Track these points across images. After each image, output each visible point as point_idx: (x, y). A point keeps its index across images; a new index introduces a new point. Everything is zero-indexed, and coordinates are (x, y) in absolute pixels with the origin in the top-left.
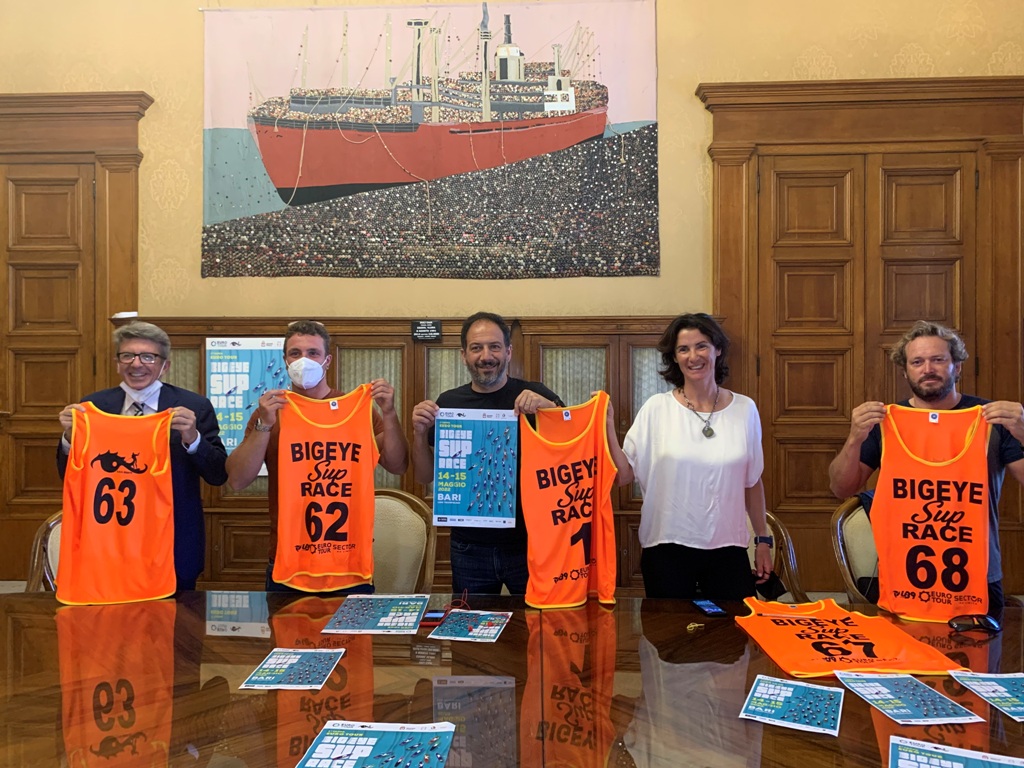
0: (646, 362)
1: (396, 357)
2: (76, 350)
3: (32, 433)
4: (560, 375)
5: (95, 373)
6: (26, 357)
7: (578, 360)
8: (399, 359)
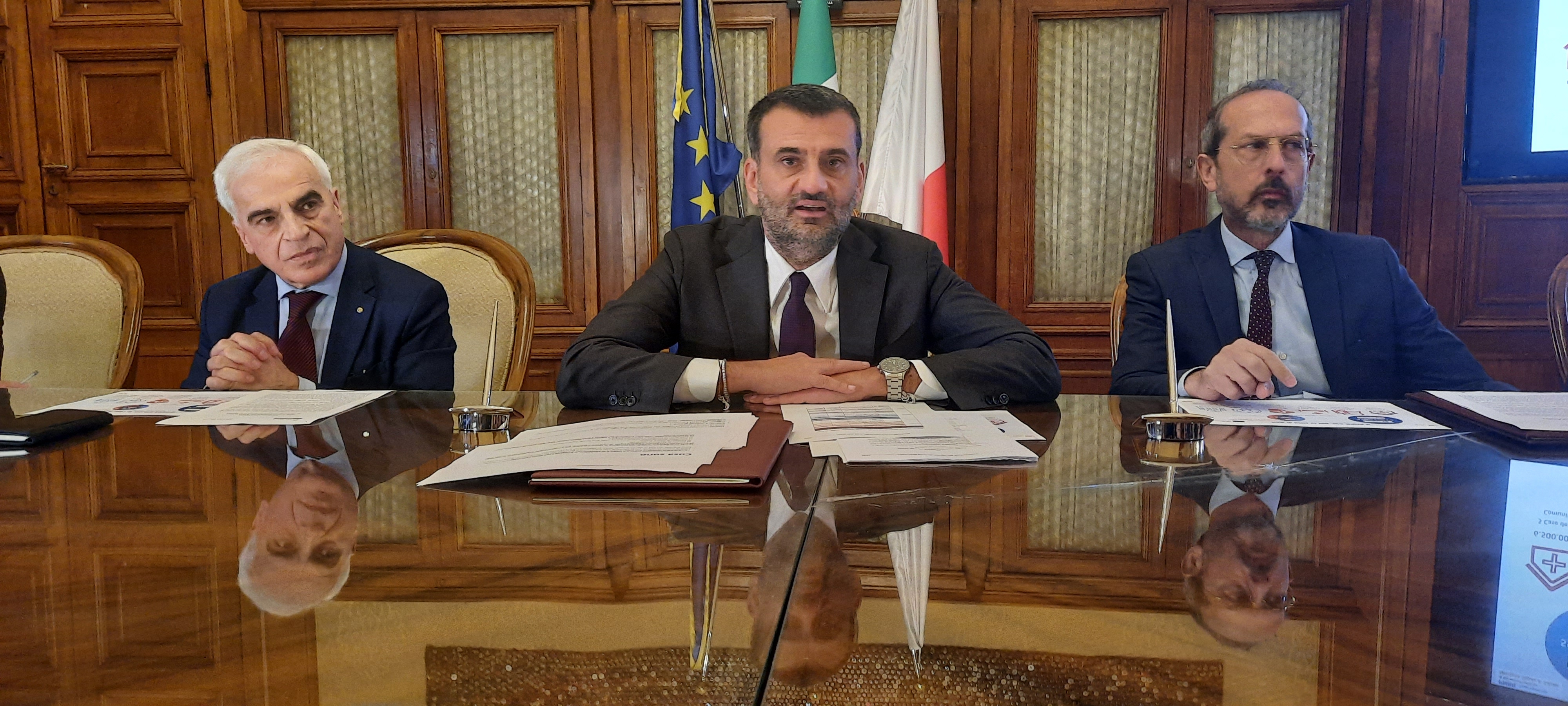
0: (1237, 42)
1: (756, 44)
2: (174, 51)
3: (108, 204)
4: (1069, 73)
5: (209, 94)
6: (85, 66)
7: (1105, 43)
8: (762, 49)
